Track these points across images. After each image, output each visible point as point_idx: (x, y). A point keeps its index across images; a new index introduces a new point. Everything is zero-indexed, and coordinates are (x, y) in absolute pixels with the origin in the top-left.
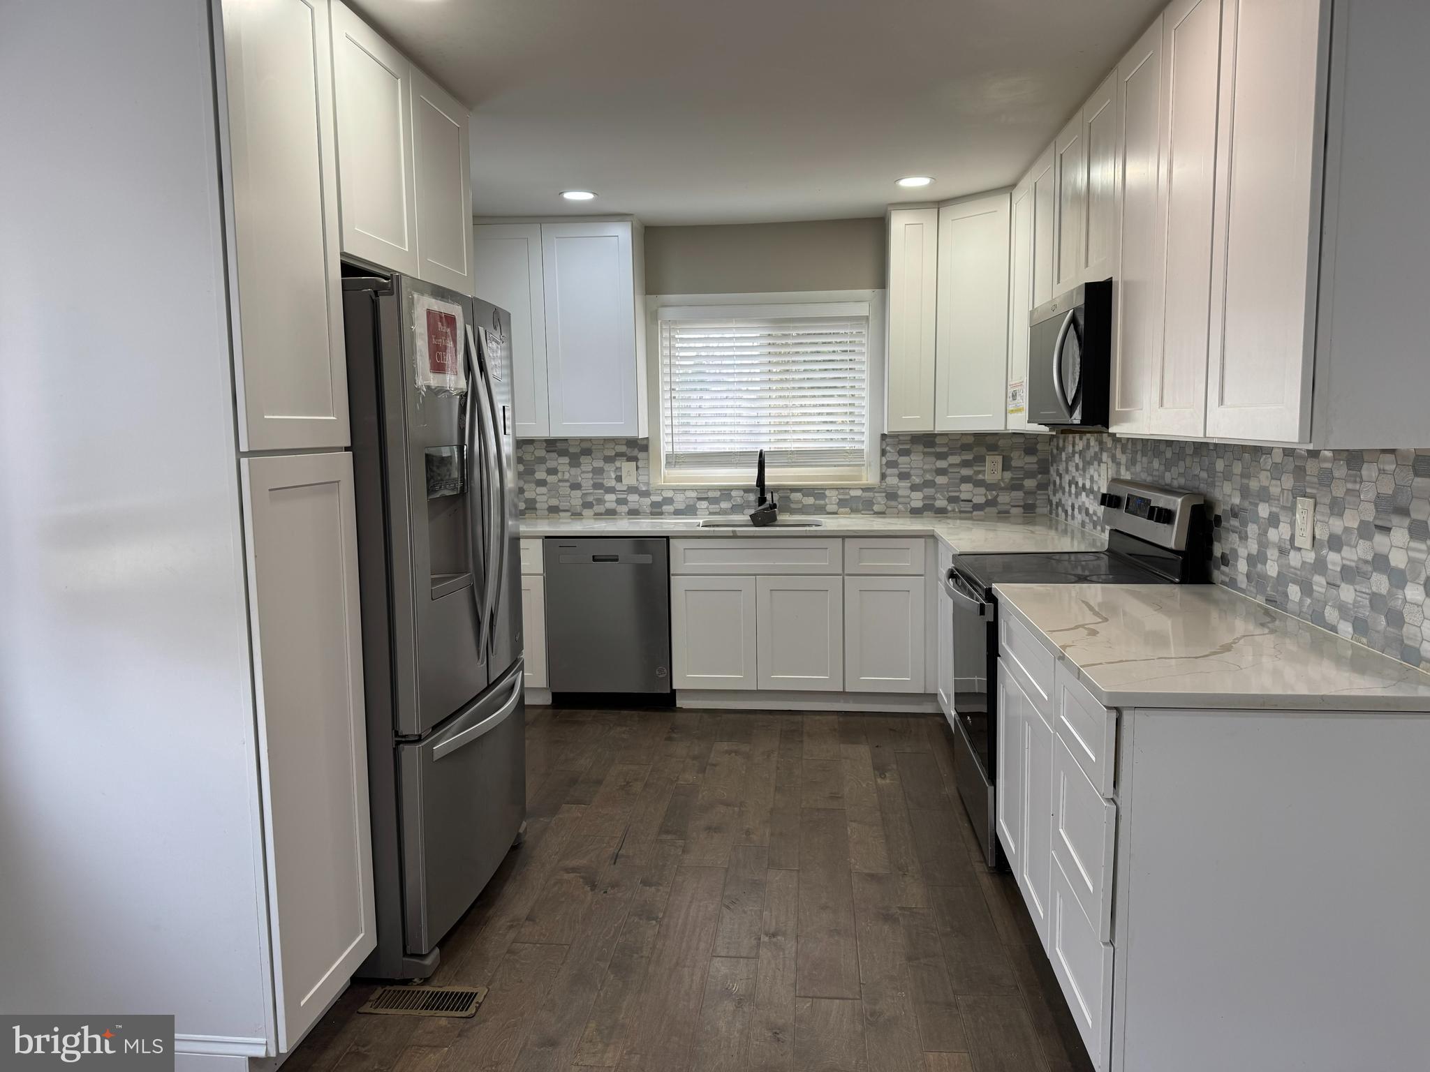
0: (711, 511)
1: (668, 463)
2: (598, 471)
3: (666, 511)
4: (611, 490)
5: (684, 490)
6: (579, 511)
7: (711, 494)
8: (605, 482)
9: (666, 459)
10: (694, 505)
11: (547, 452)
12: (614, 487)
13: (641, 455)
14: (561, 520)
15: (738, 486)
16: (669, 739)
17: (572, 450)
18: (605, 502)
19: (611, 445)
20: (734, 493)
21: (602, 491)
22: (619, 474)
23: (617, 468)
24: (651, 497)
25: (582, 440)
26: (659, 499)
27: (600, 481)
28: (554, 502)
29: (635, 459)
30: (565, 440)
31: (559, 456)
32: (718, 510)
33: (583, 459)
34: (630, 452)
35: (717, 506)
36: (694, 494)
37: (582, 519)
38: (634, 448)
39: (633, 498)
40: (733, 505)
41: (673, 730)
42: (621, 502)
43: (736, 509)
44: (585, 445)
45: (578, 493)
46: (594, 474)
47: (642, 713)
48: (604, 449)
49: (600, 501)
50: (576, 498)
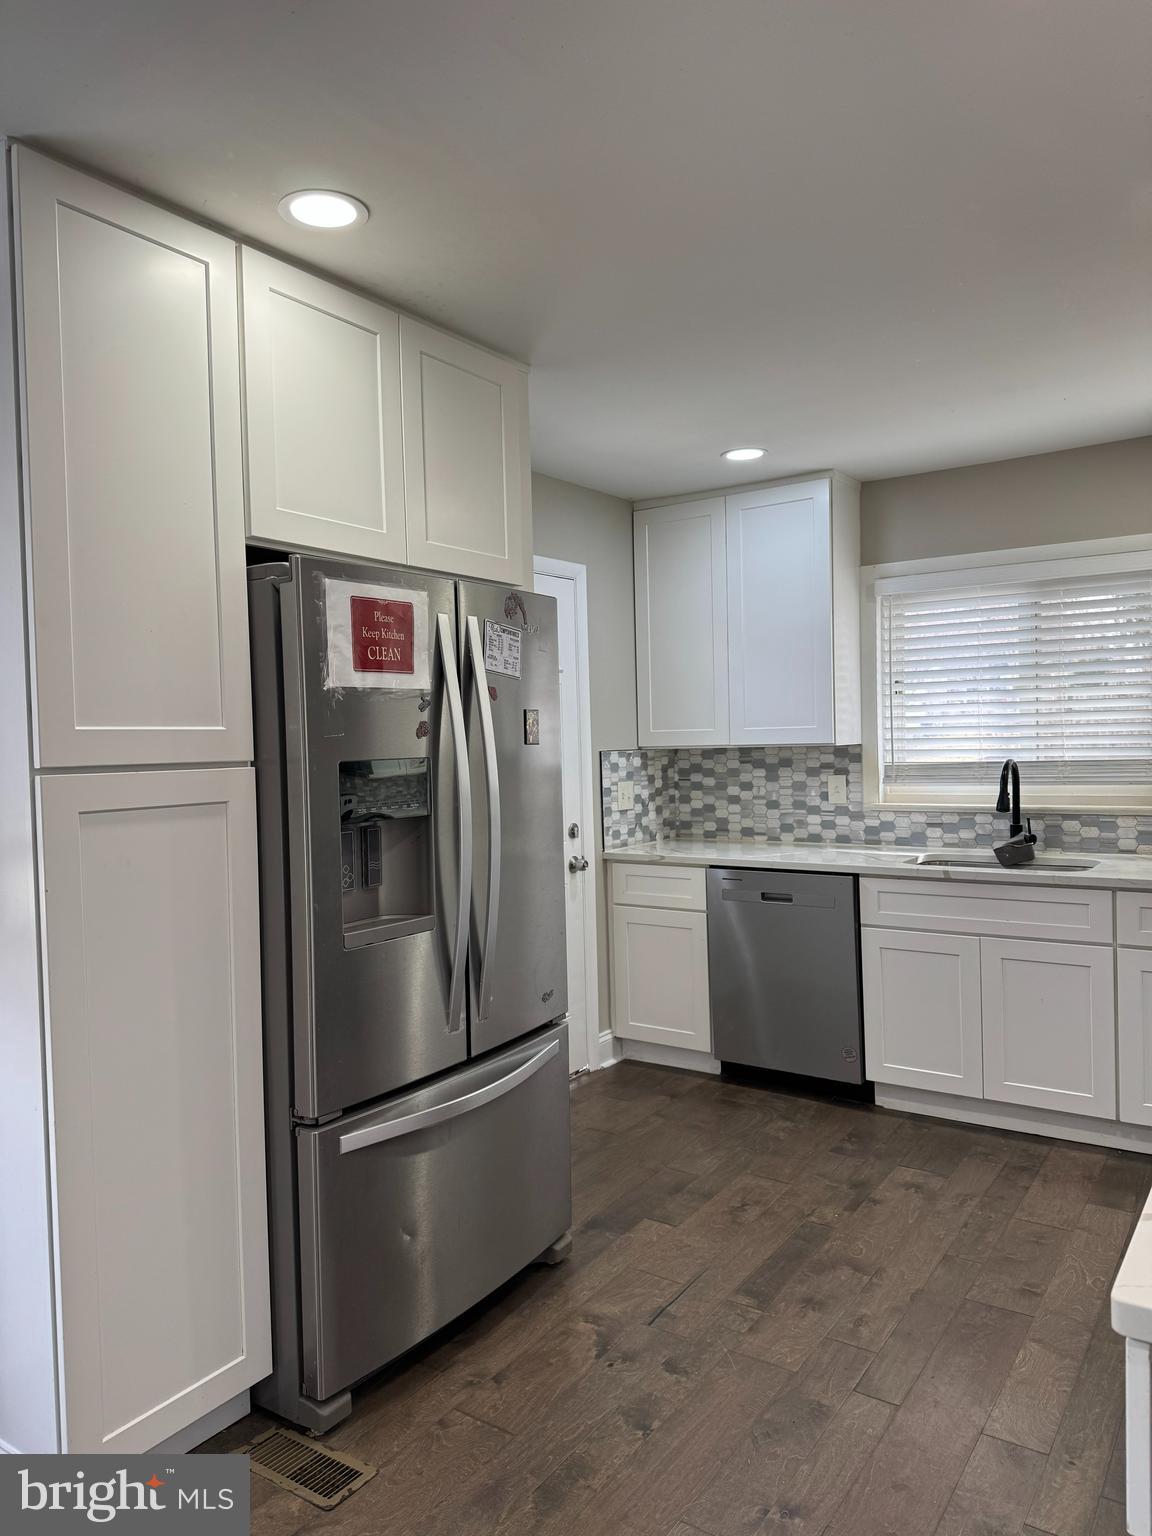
0: (947, 841)
1: (887, 777)
2: (800, 787)
3: (886, 839)
4: (815, 810)
5: (908, 812)
6: (777, 836)
7: (946, 819)
8: (807, 800)
9: (885, 772)
10: (923, 833)
11: (742, 762)
12: (818, 807)
13: (852, 767)
14: (756, 846)
15: (983, 808)
16: (838, 1150)
17: (769, 761)
18: (808, 824)
19: (816, 754)
20: (978, 819)
21: (804, 811)
22: (825, 790)
23: (822, 783)
24: (866, 821)
25: (781, 748)
26: (875, 823)
27: (802, 799)
28: (748, 823)
29: (844, 772)
30: (761, 749)
31: (755, 767)
32: (956, 841)
33: (783, 772)
34: (838, 763)
35: (955, 835)
36: (922, 819)
37: (780, 844)
38: (845, 757)
39: (842, 821)
40: (978, 835)
41: (850, 1138)
42: (828, 825)
43: (980, 840)
44: (786, 754)
45: (776, 813)
46: (795, 790)
47: (823, 1105)
48: (806, 760)
49: (802, 824)
50: (773, 820)
